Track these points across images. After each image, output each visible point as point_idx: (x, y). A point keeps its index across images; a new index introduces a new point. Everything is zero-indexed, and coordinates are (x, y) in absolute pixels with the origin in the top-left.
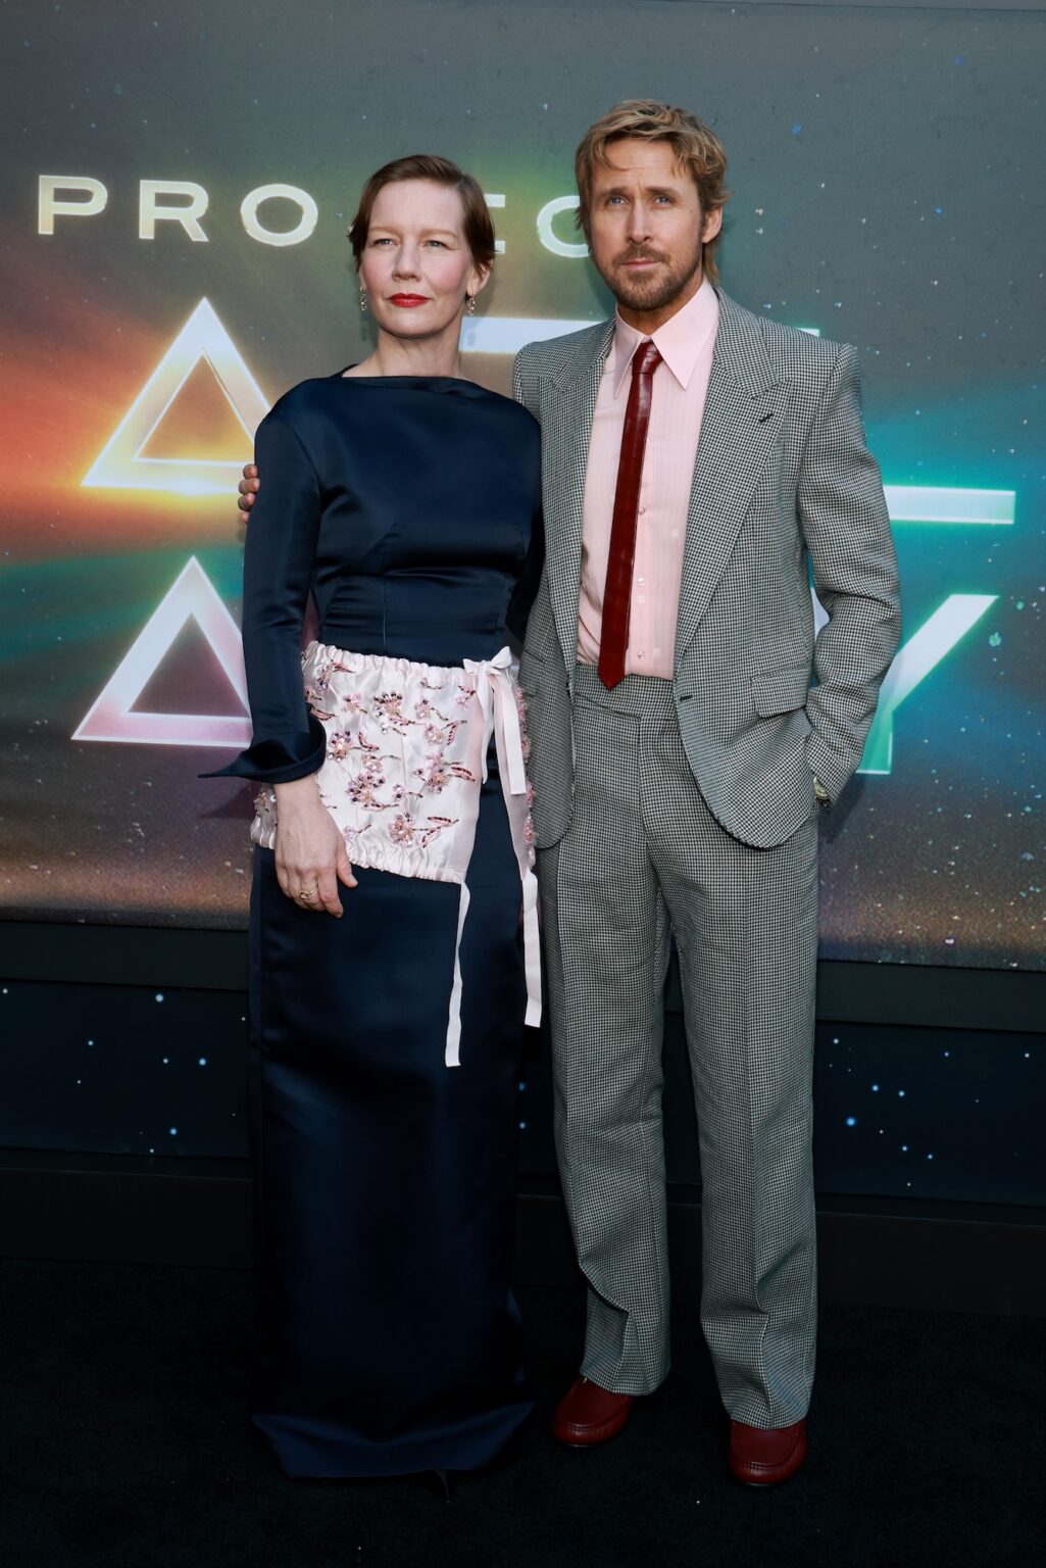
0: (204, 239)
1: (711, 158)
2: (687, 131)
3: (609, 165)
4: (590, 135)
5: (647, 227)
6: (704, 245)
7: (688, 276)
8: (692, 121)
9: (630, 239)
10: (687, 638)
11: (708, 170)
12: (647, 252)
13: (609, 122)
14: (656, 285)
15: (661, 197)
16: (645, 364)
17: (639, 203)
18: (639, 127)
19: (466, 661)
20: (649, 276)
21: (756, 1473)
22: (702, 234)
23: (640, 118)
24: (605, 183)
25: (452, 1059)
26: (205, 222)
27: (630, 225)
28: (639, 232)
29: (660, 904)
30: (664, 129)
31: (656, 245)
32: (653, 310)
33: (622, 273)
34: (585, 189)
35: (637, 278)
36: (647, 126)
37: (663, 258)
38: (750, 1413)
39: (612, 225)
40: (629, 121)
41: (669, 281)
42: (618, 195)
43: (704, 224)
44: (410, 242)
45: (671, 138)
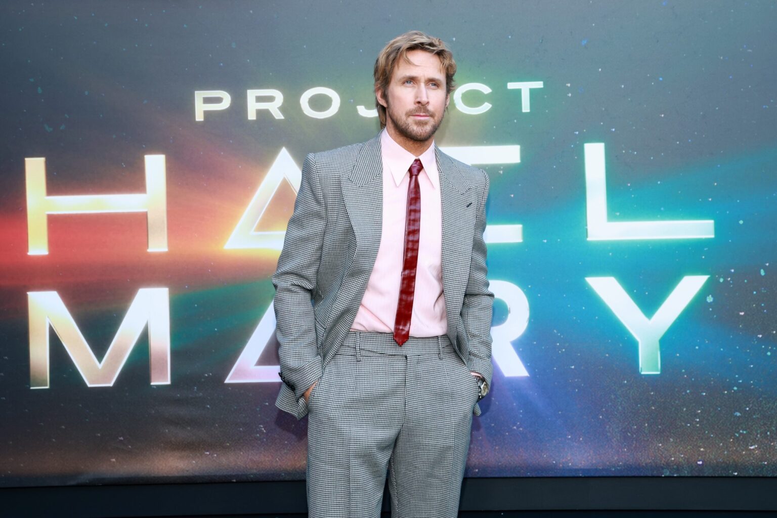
0: (282, 117)
2: (447, 52)
8: (450, 48)
9: (417, 102)
12: (426, 111)
14: (428, 128)
15: (433, 82)
16: (415, 169)
17: (422, 85)
18: (426, 44)
23: (428, 40)
24: (405, 72)
27: (417, 95)
28: (422, 100)
30: (438, 49)
31: (431, 108)
33: (410, 120)
35: (419, 123)
36: (431, 44)
39: (407, 95)
40: (422, 40)
41: (434, 127)
42: (411, 80)
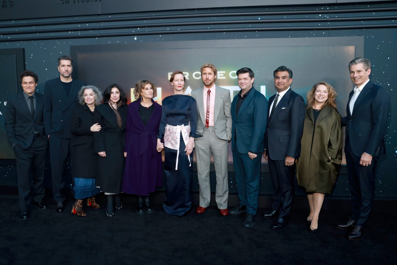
0: (188, 79)
1: (215, 70)
2: (213, 67)
3: (204, 70)
4: (202, 67)
5: (208, 77)
6: (214, 79)
7: (213, 82)
8: (214, 66)
9: (206, 78)
10: (215, 122)
11: (215, 71)
12: (208, 80)
13: (204, 65)
14: (209, 83)
15: (210, 74)
16: (209, 92)
17: (207, 74)
18: (208, 66)
19: (177, 125)
20: (208, 82)
21: (224, 214)
22: (214, 78)
23: (208, 65)
24: (204, 72)
25: (176, 169)
26: (188, 77)
27: (206, 77)
28: (207, 77)
29: (211, 151)
30: (210, 67)
31: (209, 79)
32: (209, 86)
33: (205, 82)
34: (202, 72)
35: (207, 82)
36: (209, 66)
37: (210, 80)
38: (222, 208)
39: (204, 77)
40: (207, 65)
41: (211, 83)
42: (205, 73)
43: (215, 77)
44: (179, 80)
45: (211, 67)
